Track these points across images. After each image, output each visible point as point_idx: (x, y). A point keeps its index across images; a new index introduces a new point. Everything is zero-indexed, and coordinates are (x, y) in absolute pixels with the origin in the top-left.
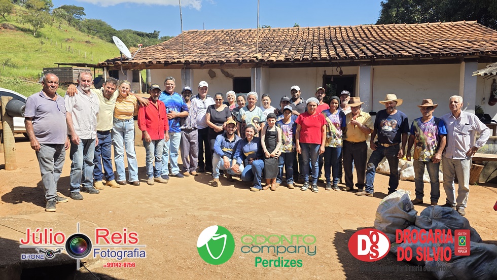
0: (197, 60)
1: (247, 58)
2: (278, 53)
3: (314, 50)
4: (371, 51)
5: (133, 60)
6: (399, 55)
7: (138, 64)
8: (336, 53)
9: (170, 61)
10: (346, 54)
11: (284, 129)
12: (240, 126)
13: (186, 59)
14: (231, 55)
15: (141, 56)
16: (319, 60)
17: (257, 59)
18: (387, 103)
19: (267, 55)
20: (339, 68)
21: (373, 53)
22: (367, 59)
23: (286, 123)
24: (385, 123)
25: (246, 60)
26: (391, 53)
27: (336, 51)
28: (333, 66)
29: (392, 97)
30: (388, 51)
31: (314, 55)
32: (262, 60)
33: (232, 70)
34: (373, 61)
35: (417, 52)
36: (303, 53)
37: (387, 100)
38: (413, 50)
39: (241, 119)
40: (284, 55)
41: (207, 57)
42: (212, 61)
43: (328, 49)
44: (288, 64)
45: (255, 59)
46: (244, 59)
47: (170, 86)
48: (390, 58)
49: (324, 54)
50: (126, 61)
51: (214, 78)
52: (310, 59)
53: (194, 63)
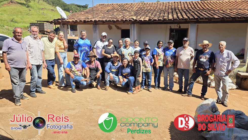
0: (101, 20)
1: (128, 19)
2: (145, 16)
3: (165, 15)
4: (197, 15)
5: (68, 19)
6: (212, 18)
7: (70, 22)
8: (177, 16)
9: (87, 20)
10: (183, 17)
11: (146, 59)
12: (121, 57)
13: (95, 19)
14: (120, 18)
15: (72, 17)
16: (167, 20)
17: (133, 20)
18: (203, 46)
19: (139, 17)
20: (178, 25)
21: (198, 17)
22: (194, 20)
23: (147, 56)
24: (202, 57)
25: (127, 20)
26: (208, 16)
27: (177, 15)
28: (175, 24)
29: (206, 42)
30: (206, 15)
31: (165, 18)
32: (136, 20)
33: (121, 25)
34: (197, 21)
35: (223, 16)
36: (159, 16)
37: (203, 43)
38: (221, 15)
39: (122, 54)
40: (148, 18)
41: (107, 18)
42: (109, 21)
43: (173, 14)
44: (150, 22)
45: (132, 19)
46: (126, 19)
47: (84, 35)
48: (207, 19)
49: (170, 17)
50: (63, 20)
51: (111, 29)
52: (162, 20)
53: (99, 22)
